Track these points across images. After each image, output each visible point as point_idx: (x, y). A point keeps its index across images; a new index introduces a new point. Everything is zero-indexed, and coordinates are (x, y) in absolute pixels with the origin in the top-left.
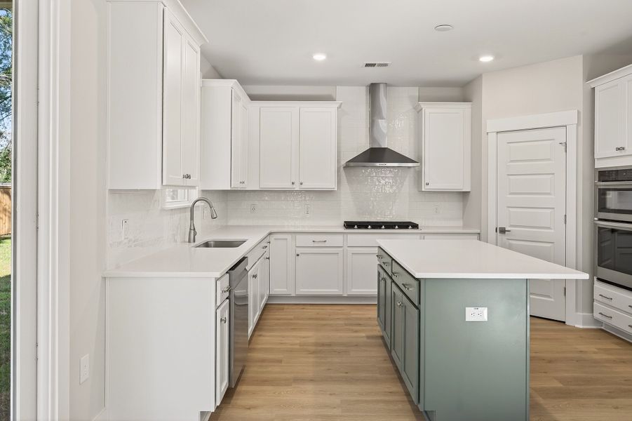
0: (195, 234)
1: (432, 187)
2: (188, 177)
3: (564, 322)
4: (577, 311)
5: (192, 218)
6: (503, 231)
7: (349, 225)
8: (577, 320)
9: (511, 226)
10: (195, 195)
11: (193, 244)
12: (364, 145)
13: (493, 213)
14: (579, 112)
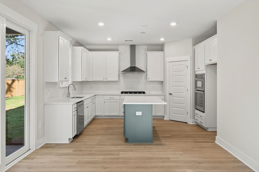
0: (69, 95)
1: (150, 80)
2: (66, 78)
3: (187, 123)
4: (190, 119)
5: (68, 90)
6: (171, 94)
7: (122, 93)
8: (190, 122)
9: (173, 93)
10: (70, 83)
11: (69, 98)
12: (128, 65)
13: (168, 89)
14: (191, 56)
